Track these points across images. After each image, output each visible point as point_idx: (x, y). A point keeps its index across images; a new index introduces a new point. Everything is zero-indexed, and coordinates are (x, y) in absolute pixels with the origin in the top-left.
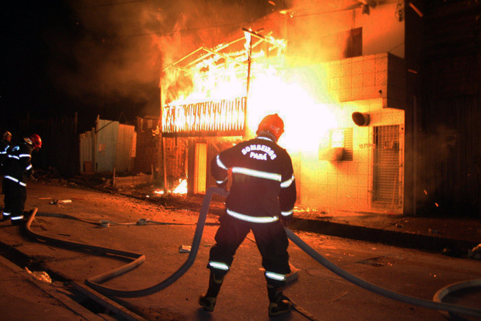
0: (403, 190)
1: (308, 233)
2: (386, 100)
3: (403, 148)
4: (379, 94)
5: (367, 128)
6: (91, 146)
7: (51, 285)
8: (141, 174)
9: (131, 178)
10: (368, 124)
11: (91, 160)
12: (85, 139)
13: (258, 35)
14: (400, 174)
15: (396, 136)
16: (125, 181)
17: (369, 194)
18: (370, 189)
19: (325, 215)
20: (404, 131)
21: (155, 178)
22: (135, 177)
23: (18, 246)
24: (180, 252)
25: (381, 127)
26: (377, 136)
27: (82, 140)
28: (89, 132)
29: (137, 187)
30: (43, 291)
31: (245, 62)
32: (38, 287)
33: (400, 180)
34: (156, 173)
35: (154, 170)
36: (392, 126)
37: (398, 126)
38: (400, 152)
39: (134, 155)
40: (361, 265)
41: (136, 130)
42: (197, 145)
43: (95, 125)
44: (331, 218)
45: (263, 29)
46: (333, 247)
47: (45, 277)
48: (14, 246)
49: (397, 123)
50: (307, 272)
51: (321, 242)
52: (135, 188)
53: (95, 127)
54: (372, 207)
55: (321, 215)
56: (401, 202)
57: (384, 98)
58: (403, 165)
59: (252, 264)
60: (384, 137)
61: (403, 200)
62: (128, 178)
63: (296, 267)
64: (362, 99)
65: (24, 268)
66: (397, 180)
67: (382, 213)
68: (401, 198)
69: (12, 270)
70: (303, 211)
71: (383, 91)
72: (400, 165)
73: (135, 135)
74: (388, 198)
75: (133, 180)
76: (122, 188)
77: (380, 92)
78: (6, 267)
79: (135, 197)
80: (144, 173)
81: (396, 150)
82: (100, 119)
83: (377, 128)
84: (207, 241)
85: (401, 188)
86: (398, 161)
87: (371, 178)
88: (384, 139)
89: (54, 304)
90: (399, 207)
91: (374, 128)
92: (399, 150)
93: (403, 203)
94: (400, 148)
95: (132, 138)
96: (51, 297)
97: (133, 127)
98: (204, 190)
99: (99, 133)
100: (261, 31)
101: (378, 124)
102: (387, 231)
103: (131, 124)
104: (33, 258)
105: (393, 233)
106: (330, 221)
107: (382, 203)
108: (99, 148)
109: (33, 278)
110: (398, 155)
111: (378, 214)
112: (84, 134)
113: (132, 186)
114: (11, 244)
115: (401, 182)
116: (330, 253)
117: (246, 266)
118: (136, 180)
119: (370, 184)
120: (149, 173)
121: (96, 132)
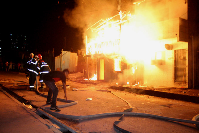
0: (188, 77)
1: (144, 95)
2: (179, 38)
3: (188, 59)
4: (176, 35)
5: (171, 50)
6: (59, 62)
7: (31, 109)
8: (79, 72)
9: (75, 74)
10: (172, 49)
11: (59, 67)
12: (57, 59)
13: (124, 13)
14: (186, 70)
15: (184, 54)
16: (72, 75)
17: (173, 79)
18: (173, 77)
19: (153, 88)
20: (188, 51)
21: (85, 74)
22: (76, 74)
23: (24, 96)
24: (86, 100)
25: (177, 50)
26: (176, 54)
27: (56, 59)
28: (59, 56)
29: (77, 78)
30: (27, 111)
31: (119, 25)
32: (25, 109)
33: (186, 73)
34: (85, 72)
35: (84, 71)
36: (182, 50)
37: (185, 49)
38: (186, 60)
39: (77, 65)
40: (163, 107)
41: (77, 55)
42: (101, 60)
43: (61, 53)
44: (155, 89)
45: (126, 10)
46: (152, 100)
47: (30, 107)
48: (22, 96)
49: (185, 48)
50: (137, 108)
51: (148, 98)
52: (76, 78)
53: (61, 54)
54: (174, 85)
55: (151, 88)
56: (187, 83)
57: (178, 37)
58: (188, 66)
59: (115, 105)
60: (179, 54)
61: (188, 82)
62: (74, 74)
63: (133, 107)
64: (169, 38)
65: (22, 103)
66: (185, 73)
67: (178, 87)
68: (187, 81)
69: (18, 104)
70: (143, 86)
71: (177, 34)
72: (186, 66)
73: (77, 57)
74: (181, 81)
75: (76, 75)
76: (71, 78)
77: (176, 34)
78: (16, 102)
79: (76, 82)
80: (80, 72)
81: (184, 60)
82: (63, 50)
83: (176, 50)
84: (99, 97)
85: (187, 77)
86: (185, 65)
87: (173, 72)
88: (179, 55)
89: (29, 115)
90: (186, 85)
91: (174, 50)
92: (185, 60)
93: (188, 83)
94: (186, 59)
95: (76, 58)
96: (29, 112)
97: (76, 54)
98: (104, 79)
99: (63, 56)
100: (125, 11)
101: (176, 49)
102: (179, 94)
103: (76, 53)
104: (28, 101)
105: (182, 95)
106: (154, 90)
107: (179, 83)
108: (63, 62)
109: (25, 106)
110: (185, 62)
111: (177, 88)
112: (56, 57)
113: (75, 77)
114: (21, 96)
115: (187, 74)
116: (150, 102)
117: (111, 105)
118: (77, 75)
119: (173, 75)
120: (82, 72)
121: (61, 56)
